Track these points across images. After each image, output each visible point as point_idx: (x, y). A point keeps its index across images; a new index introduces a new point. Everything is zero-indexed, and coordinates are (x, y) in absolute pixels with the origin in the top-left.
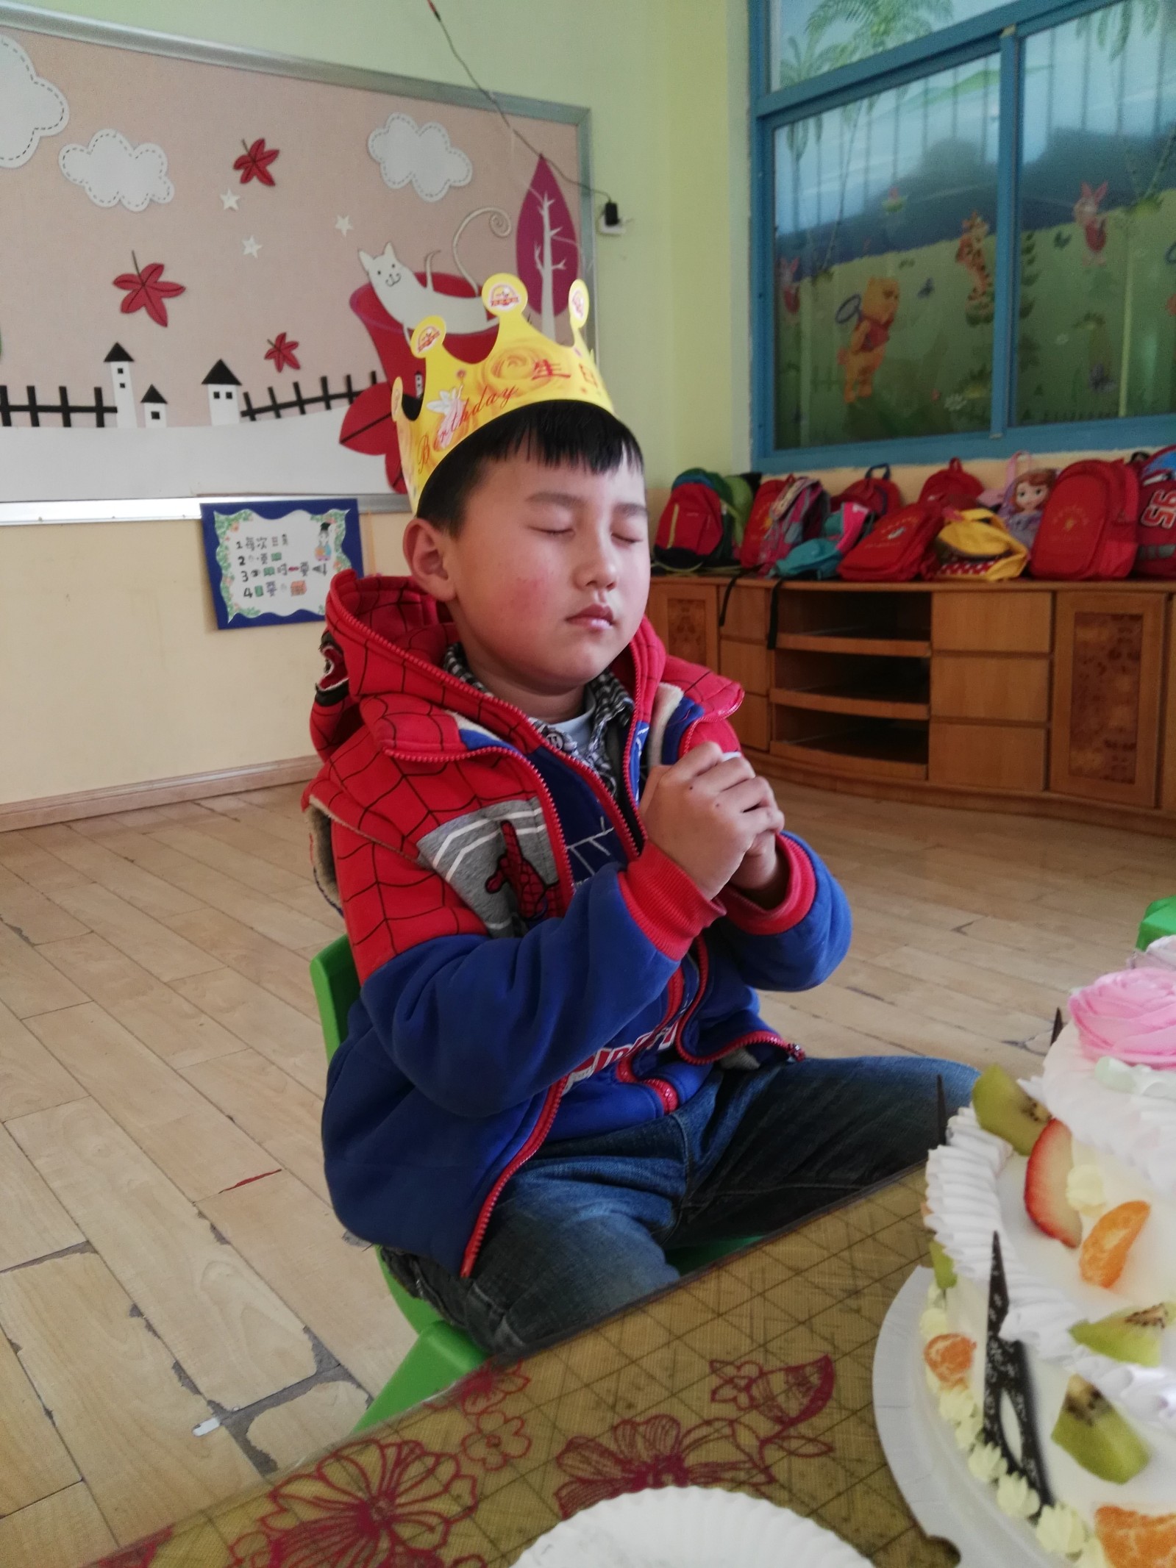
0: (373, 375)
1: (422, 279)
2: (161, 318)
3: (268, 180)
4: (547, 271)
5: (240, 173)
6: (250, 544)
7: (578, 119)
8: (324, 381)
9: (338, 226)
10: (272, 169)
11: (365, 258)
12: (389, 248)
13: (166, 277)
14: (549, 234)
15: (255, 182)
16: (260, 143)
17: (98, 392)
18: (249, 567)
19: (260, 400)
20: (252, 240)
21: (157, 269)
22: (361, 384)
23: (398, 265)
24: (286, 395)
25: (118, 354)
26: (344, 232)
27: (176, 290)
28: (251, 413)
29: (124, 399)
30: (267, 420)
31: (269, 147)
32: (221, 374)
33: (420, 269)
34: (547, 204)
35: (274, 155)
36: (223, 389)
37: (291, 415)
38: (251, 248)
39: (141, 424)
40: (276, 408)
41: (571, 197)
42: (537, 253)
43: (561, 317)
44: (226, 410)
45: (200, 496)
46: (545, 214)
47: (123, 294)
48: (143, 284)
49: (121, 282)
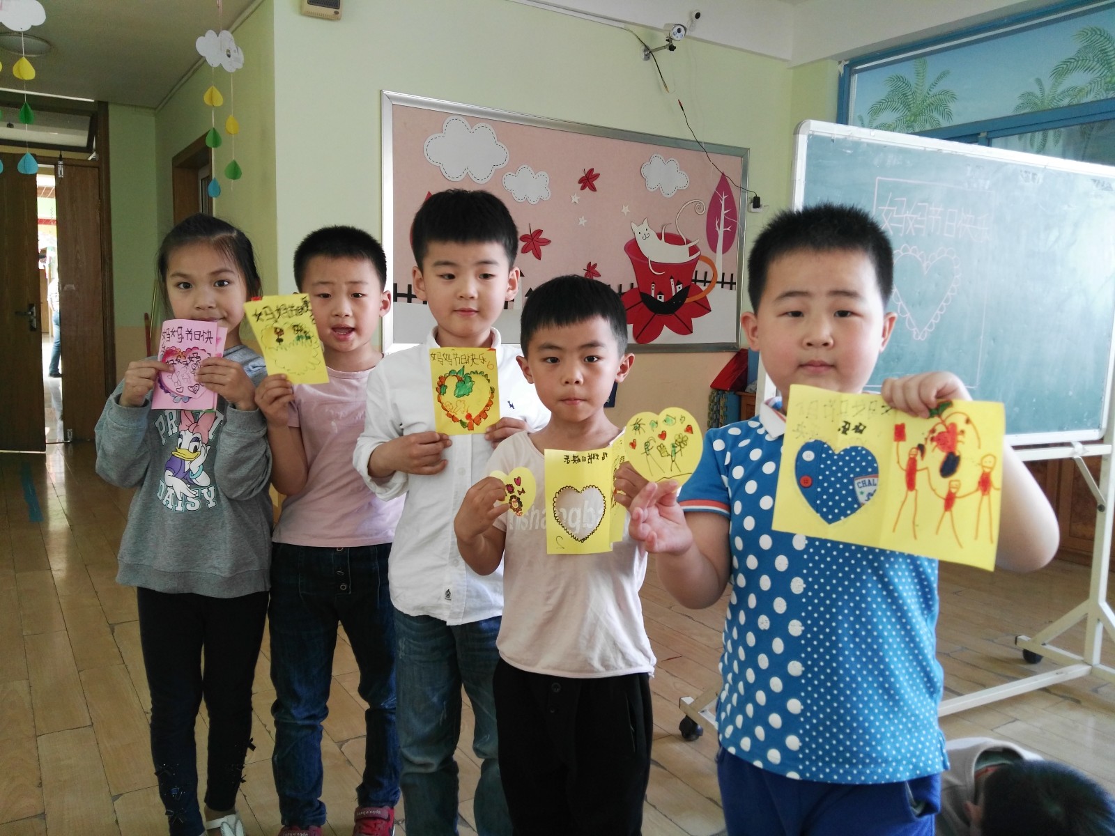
0: (632, 285)
1: (659, 236)
2: (538, 256)
3: (593, 189)
4: (721, 232)
5: (581, 185)
7: (742, 154)
9: (623, 211)
10: (596, 183)
11: (633, 225)
13: (541, 237)
14: (723, 212)
15: (587, 189)
16: (592, 170)
20: (583, 217)
21: (540, 232)
22: (625, 288)
23: (649, 229)
26: (626, 213)
27: (547, 242)
31: (595, 172)
33: (660, 232)
34: (724, 197)
35: (598, 175)
38: (582, 222)
41: (735, 193)
42: (717, 222)
43: (727, 254)
46: (723, 203)
48: (532, 239)
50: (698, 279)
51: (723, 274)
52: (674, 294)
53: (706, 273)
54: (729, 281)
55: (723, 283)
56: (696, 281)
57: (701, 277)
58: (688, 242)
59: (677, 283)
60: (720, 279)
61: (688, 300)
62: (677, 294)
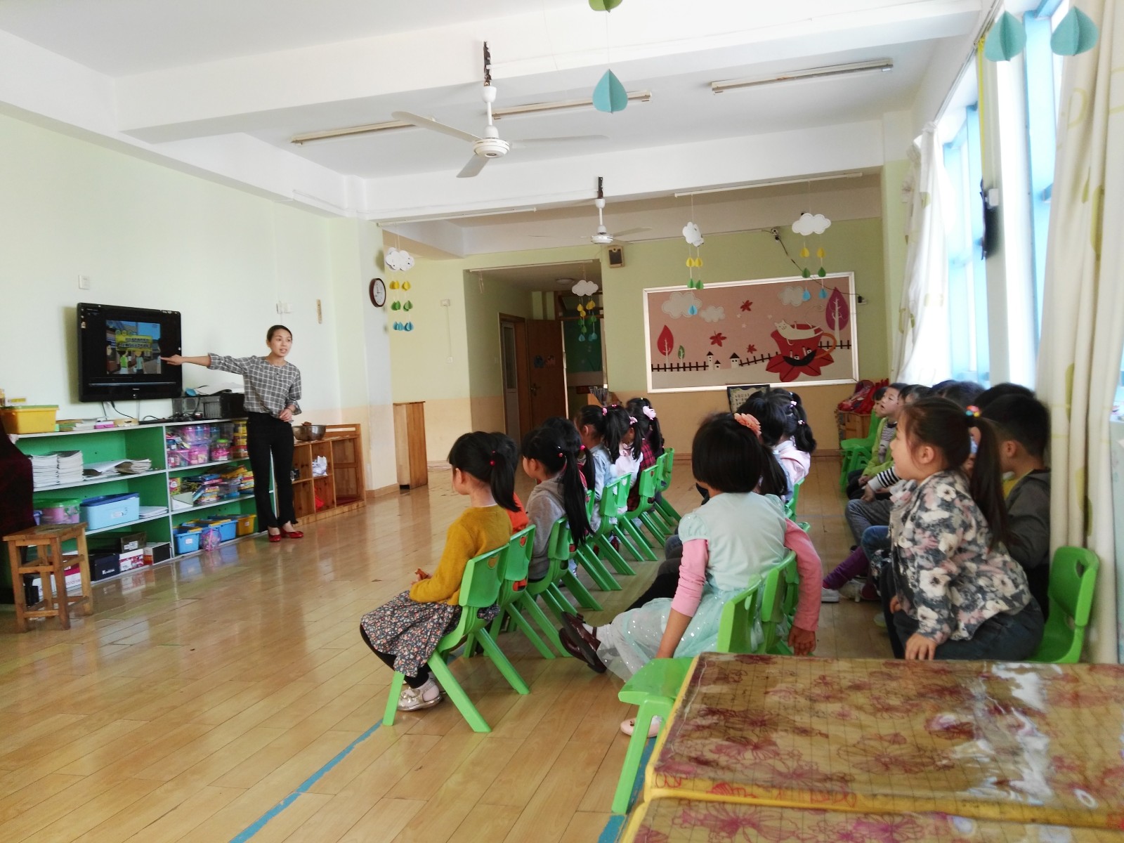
0: (777, 353)
1: (793, 327)
2: (720, 345)
3: (749, 310)
4: (837, 319)
5: (742, 309)
6: (739, 396)
8: (762, 355)
9: (768, 317)
10: (750, 307)
11: (775, 323)
12: (783, 322)
13: (722, 336)
14: (837, 308)
15: (746, 311)
17: (705, 363)
18: (738, 402)
19: (744, 361)
20: (745, 323)
21: (720, 334)
22: (773, 355)
23: (786, 324)
24: (751, 359)
25: (710, 354)
26: (770, 318)
27: (724, 338)
28: (742, 364)
29: (710, 364)
30: (746, 366)
31: (750, 301)
32: (734, 356)
33: (793, 324)
34: (837, 300)
35: (751, 303)
36: (734, 359)
37: (753, 365)
38: (744, 326)
39: (714, 369)
40: (748, 363)
41: (845, 297)
42: (833, 314)
43: (842, 330)
44: (735, 364)
45: (727, 384)
46: (836, 303)
47: (712, 340)
48: (717, 338)
49: (712, 338)
50: (823, 345)
51: (841, 341)
52: (805, 355)
53: (828, 342)
54: (846, 344)
55: (841, 346)
56: (821, 347)
57: (824, 344)
58: (813, 327)
59: (808, 349)
60: (839, 344)
61: (816, 358)
62: (809, 355)
